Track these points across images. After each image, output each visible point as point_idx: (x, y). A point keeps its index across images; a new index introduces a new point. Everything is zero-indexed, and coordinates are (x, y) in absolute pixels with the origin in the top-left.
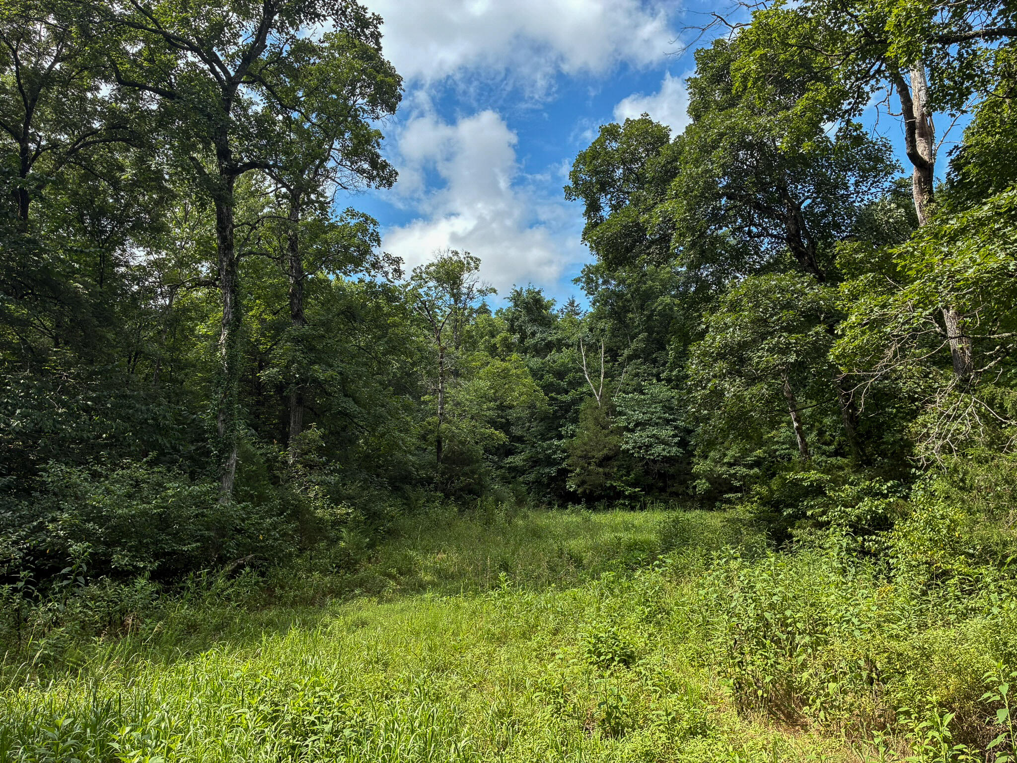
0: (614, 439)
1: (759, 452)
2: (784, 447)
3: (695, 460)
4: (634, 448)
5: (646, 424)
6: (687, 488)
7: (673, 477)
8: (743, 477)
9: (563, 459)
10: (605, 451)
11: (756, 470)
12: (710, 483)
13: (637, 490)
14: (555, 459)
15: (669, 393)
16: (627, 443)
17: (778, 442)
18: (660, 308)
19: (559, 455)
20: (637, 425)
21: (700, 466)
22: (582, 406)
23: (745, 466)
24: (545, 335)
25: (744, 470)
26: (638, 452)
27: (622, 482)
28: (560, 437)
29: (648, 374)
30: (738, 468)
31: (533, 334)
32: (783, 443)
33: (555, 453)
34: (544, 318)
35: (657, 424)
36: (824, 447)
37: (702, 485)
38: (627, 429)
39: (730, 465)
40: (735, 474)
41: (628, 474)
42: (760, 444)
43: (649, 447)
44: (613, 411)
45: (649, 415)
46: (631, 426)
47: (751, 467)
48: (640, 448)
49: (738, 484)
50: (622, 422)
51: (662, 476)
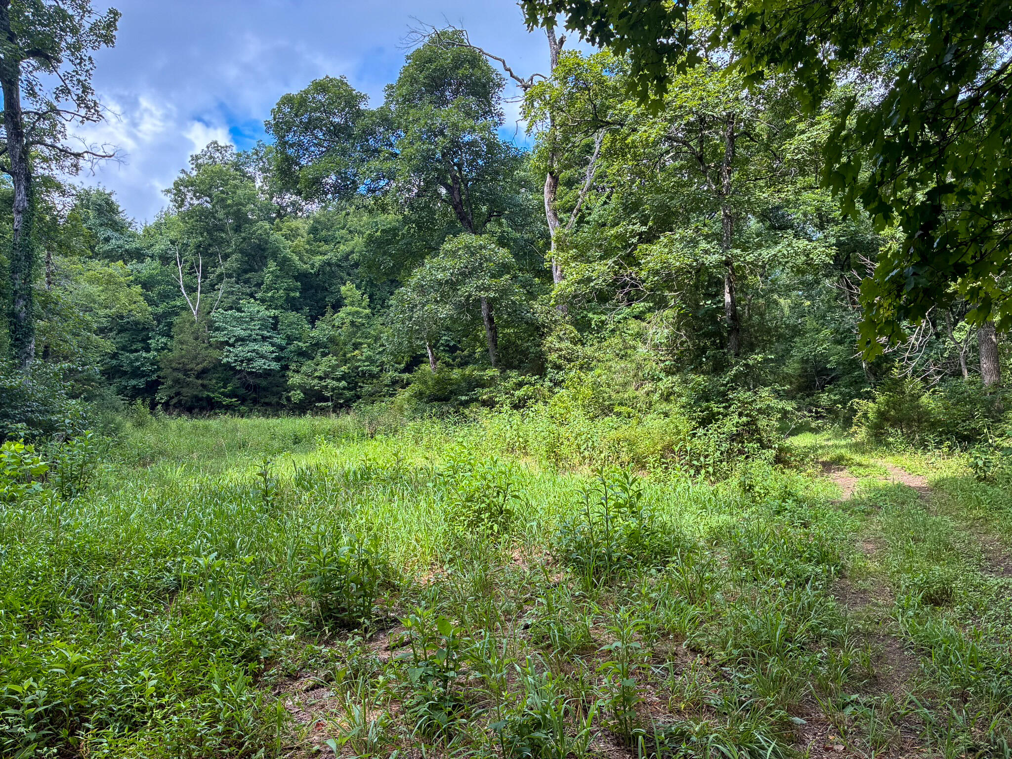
0: (215, 353)
1: (344, 368)
2: (366, 364)
3: (290, 374)
4: (236, 361)
5: (247, 340)
6: (280, 398)
7: (265, 389)
8: (333, 389)
9: (153, 372)
10: (205, 364)
11: (343, 382)
12: (304, 394)
13: (234, 400)
14: (144, 371)
15: (267, 313)
16: (227, 356)
17: (360, 360)
18: (259, 232)
19: (147, 368)
20: (237, 341)
21: (295, 379)
22: (176, 320)
23: (333, 379)
24: (121, 242)
25: (335, 383)
26: (241, 366)
27: (220, 393)
28: (148, 349)
29: (243, 294)
30: (329, 381)
31: (107, 240)
32: (364, 361)
33: (143, 365)
34: (116, 223)
35: (255, 340)
36: (396, 365)
37: (297, 396)
38: (227, 343)
39: (320, 378)
40: (327, 385)
41: (225, 387)
42: (345, 362)
43: (250, 360)
44: (211, 326)
45: (249, 332)
46: (232, 340)
47: (339, 380)
48: (242, 361)
49: (329, 395)
50: (221, 337)
51: (256, 388)
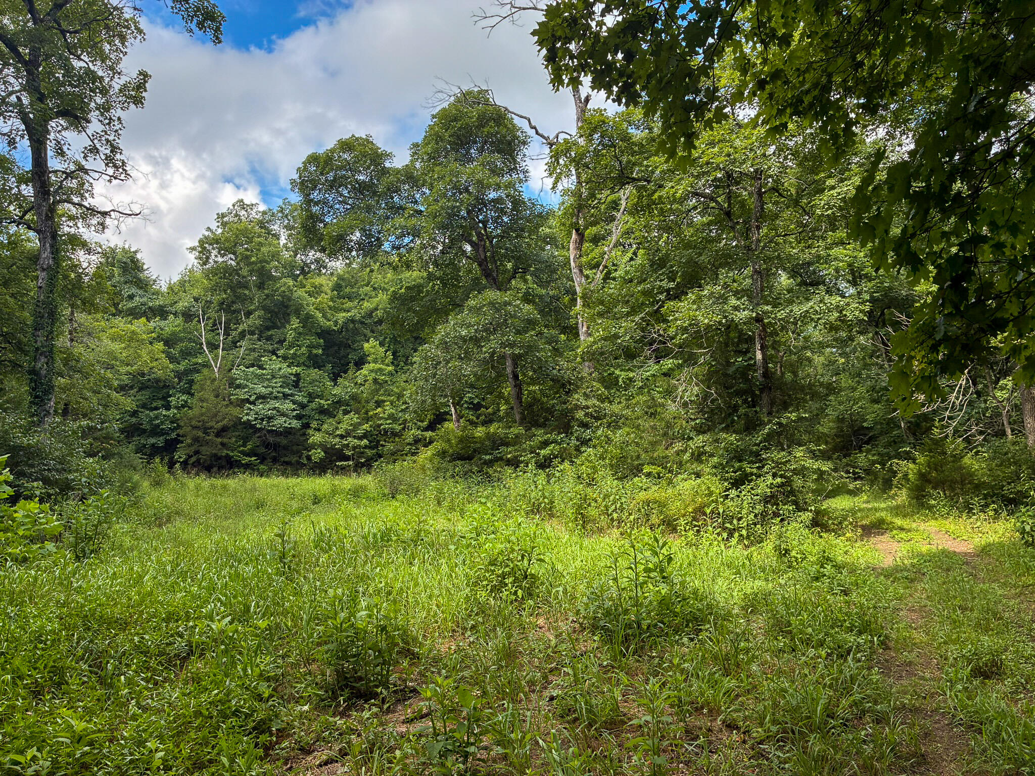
0: (235, 411)
1: (366, 426)
2: (388, 422)
3: (311, 432)
4: (256, 419)
5: (268, 398)
6: (300, 457)
7: (285, 448)
8: (354, 448)
9: (173, 430)
10: (225, 422)
11: (365, 441)
12: (325, 452)
13: (253, 459)
14: (163, 429)
15: (289, 370)
16: (247, 414)
17: (382, 418)
18: (283, 289)
19: (167, 426)
20: (257, 398)
21: (316, 438)
22: (197, 377)
23: (355, 437)
24: (145, 299)
25: (356, 442)
26: (261, 424)
27: (240, 452)
28: (168, 407)
29: (265, 351)
30: (350, 439)
31: (131, 297)
32: (387, 419)
33: (162, 423)
34: (140, 280)
35: (276, 398)
36: (419, 423)
37: (318, 455)
38: (248, 401)
39: (342, 437)
40: (348, 444)
41: (244, 445)
42: (367, 420)
43: (270, 418)
44: (232, 383)
45: (270, 389)
46: (253, 398)
47: (360, 438)
48: (262, 419)
49: (350, 454)
50: (242, 394)
51: (276, 447)
